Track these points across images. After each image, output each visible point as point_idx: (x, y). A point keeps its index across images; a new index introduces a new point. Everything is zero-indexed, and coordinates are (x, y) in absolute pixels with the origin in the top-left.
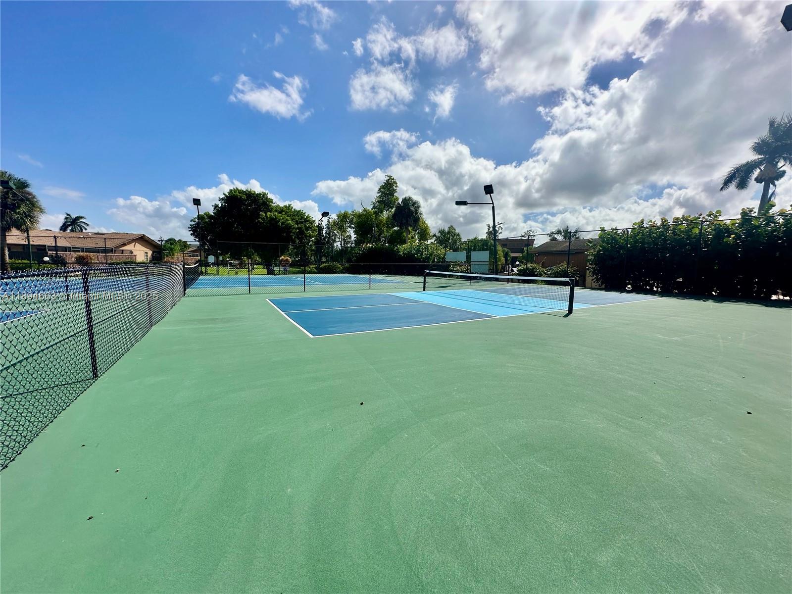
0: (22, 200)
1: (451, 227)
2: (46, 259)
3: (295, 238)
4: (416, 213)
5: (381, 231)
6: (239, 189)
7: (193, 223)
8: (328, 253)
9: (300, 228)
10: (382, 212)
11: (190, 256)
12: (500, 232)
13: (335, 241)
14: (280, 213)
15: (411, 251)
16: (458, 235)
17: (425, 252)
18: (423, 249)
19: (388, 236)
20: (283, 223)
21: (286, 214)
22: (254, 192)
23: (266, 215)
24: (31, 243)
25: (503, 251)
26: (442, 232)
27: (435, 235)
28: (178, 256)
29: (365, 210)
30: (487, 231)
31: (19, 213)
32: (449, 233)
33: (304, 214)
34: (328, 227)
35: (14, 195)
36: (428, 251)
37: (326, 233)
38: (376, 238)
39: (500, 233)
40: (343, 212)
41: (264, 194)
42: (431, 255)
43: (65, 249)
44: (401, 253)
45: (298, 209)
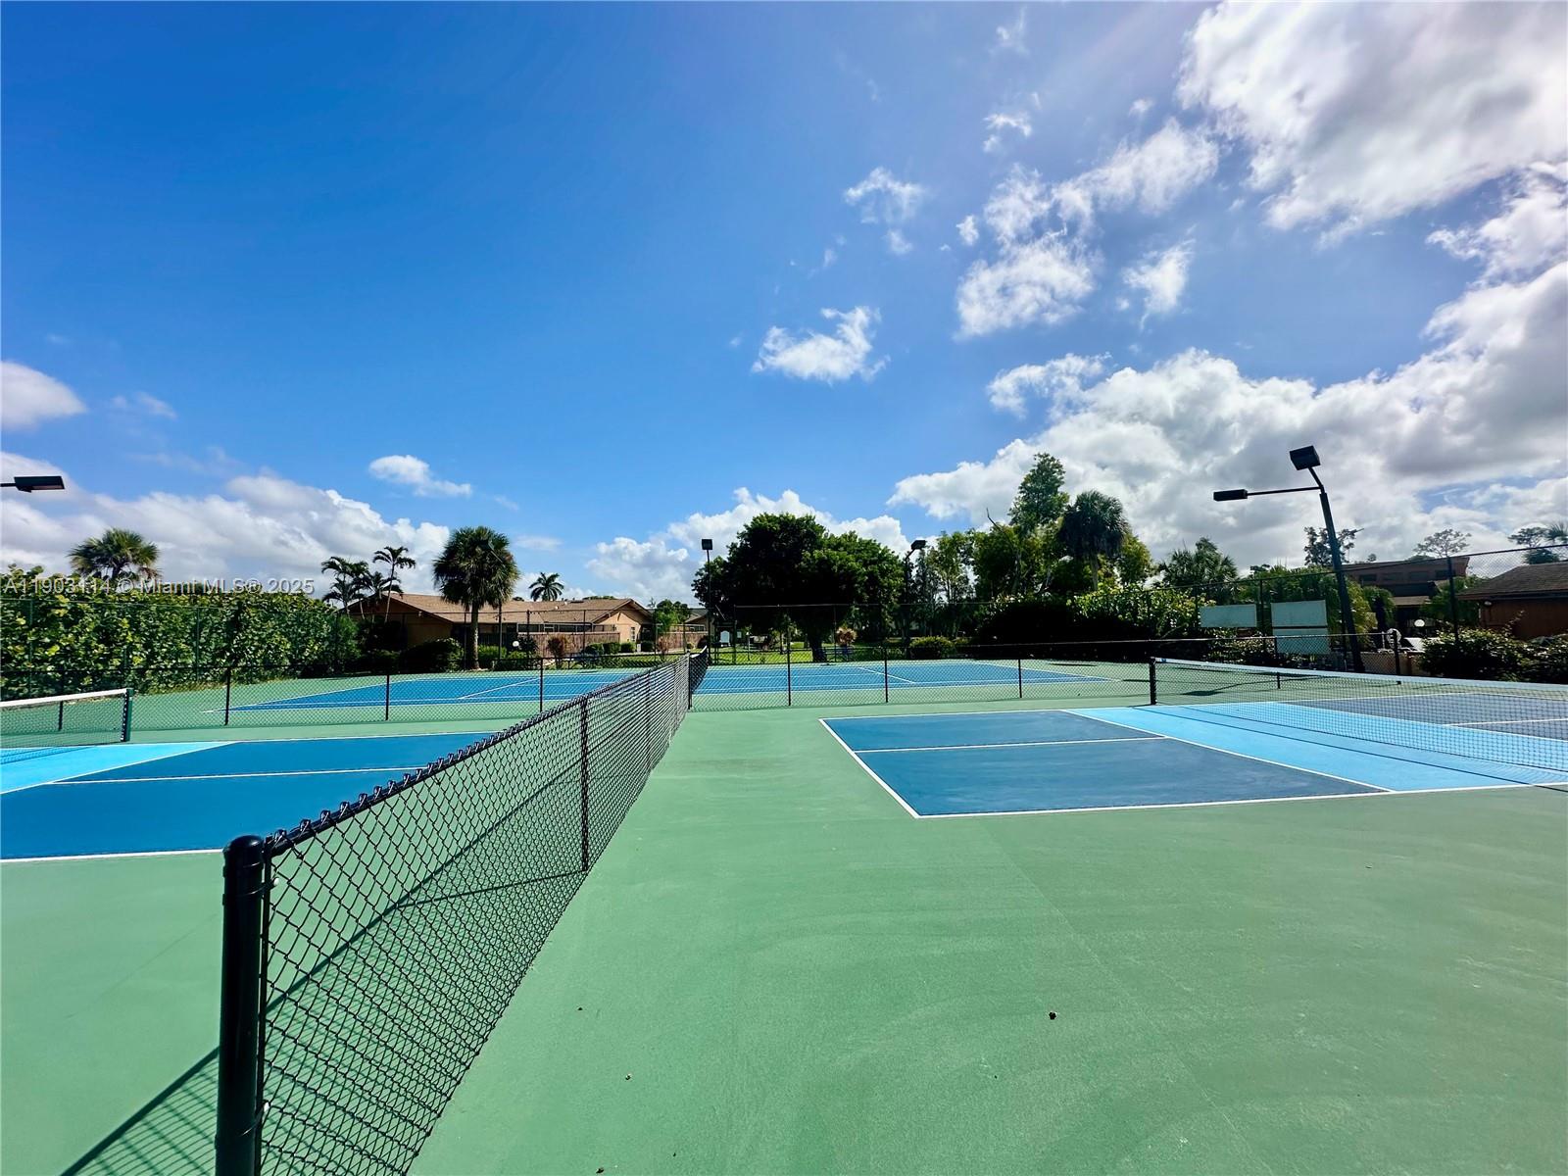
0: (499, 564)
1: (1204, 544)
2: (516, 644)
3: (862, 591)
4: (1113, 523)
5: (1033, 567)
6: (770, 515)
7: (699, 577)
8: (922, 613)
9: (870, 574)
10: (1032, 527)
11: (692, 630)
12: (1346, 542)
13: (935, 590)
14: (836, 548)
15: (1108, 605)
16: (1226, 562)
17: (1143, 608)
18: (1136, 602)
19: (1049, 574)
20: (841, 567)
21: (845, 550)
22: (793, 517)
23: (812, 554)
24: (503, 621)
25: (1367, 596)
26: (1181, 558)
27: (1162, 567)
28: (676, 631)
29: (996, 527)
30: (1307, 543)
31: (494, 582)
32: (1199, 558)
33: (879, 546)
34: (921, 565)
35: (492, 557)
36: (1150, 605)
37: (918, 575)
38: (1022, 581)
39: (1347, 547)
40: (950, 535)
41: (809, 519)
42: (1159, 613)
43: (537, 628)
44: (1084, 612)
45: (866, 538)
